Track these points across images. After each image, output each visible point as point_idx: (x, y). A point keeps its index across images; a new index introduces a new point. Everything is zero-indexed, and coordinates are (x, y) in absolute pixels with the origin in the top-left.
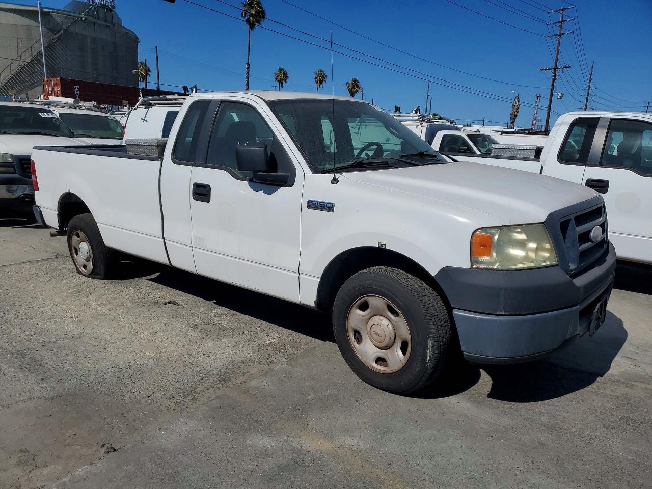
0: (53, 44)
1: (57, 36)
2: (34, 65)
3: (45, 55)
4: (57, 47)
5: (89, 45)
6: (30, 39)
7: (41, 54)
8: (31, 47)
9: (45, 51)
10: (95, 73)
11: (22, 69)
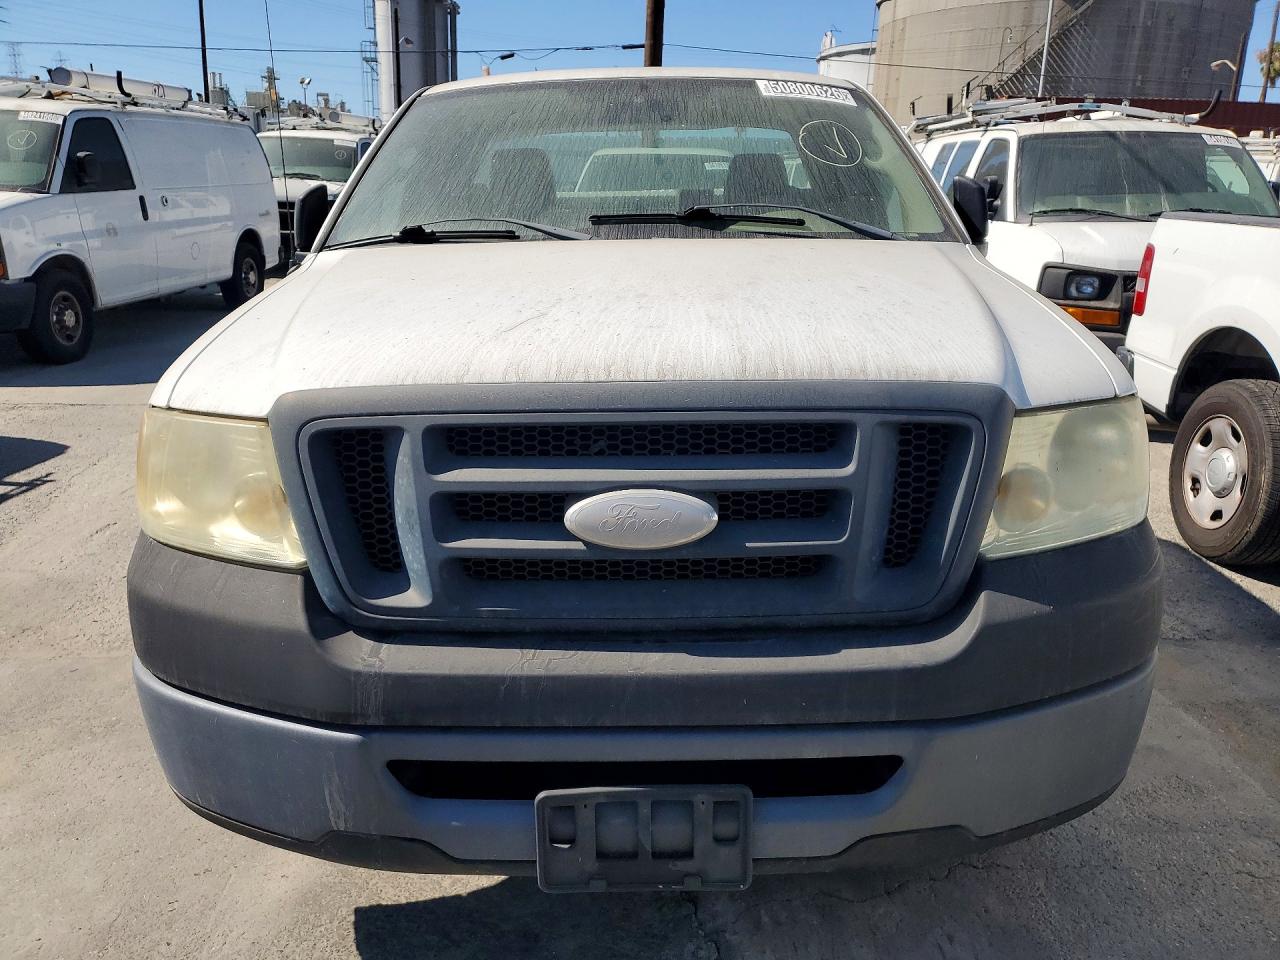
0: (1068, 30)
1: (1080, 11)
2: (1023, 78)
3: (1049, 54)
4: (1075, 33)
5: (1141, 19)
6: (1027, 27)
7: (1042, 53)
8: (1026, 42)
9: (1050, 45)
10: (1140, 77)
11: (1002, 86)
